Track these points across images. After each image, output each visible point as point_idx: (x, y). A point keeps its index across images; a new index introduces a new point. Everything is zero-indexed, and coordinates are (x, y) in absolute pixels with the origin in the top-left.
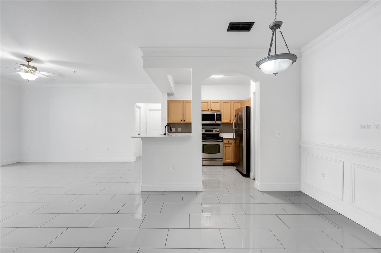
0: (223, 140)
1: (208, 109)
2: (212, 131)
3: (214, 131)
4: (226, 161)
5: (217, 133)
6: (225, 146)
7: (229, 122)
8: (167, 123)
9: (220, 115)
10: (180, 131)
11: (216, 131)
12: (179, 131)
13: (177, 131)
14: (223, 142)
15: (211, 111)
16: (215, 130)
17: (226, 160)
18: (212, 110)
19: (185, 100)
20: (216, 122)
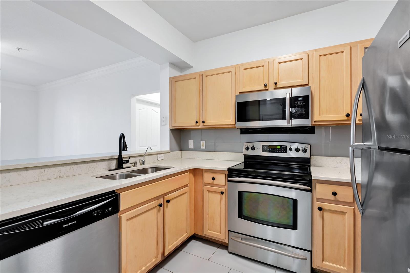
0: (310, 185)
1: (266, 85)
2: (283, 149)
3: (291, 149)
4: (325, 263)
5: (301, 155)
6: (320, 209)
7: (346, 118)
8: (171, 129)
9: (306, 98)
10: (204, 148)
11: (297, 150)
12: (202, 148)
13: (197, 149)
14: (310, 191)
15: (275, 89)
16: (294, 146)
17: (323, 261)
18: (278, 86)
19: (205, 72)
20: (288, 123)
